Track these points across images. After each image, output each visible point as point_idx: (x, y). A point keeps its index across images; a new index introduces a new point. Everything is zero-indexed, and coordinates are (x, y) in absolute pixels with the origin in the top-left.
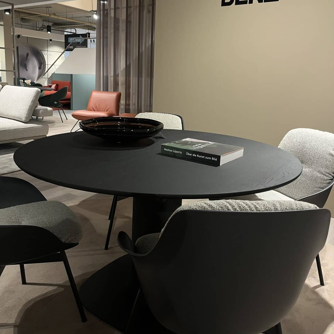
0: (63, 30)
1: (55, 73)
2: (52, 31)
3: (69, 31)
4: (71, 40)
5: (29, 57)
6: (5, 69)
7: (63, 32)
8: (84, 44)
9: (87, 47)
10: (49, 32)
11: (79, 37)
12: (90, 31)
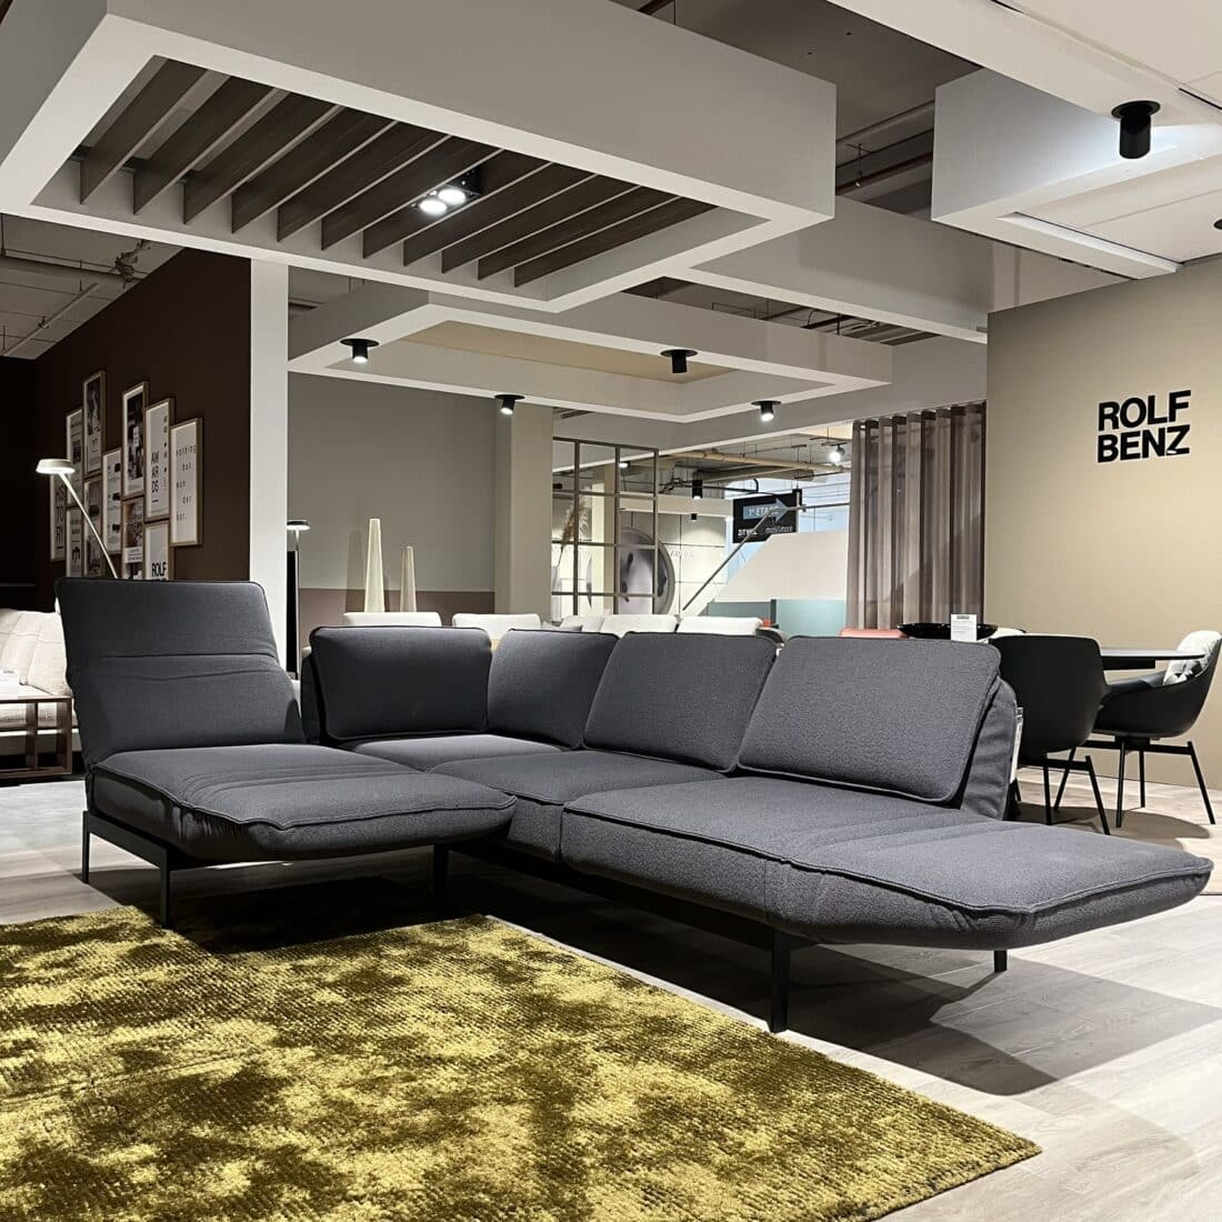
0: (720, 485)
1: (716, 601)
2: (704, 491)
3: (739, 487)
4: (750, 512)
5: (633, 564)
6: (602, 591)
7: (720, 491)
8: (789, 522)
9: (794, 531)
10: (697, 498)
11: (774, 502)
12: (801, 484)
